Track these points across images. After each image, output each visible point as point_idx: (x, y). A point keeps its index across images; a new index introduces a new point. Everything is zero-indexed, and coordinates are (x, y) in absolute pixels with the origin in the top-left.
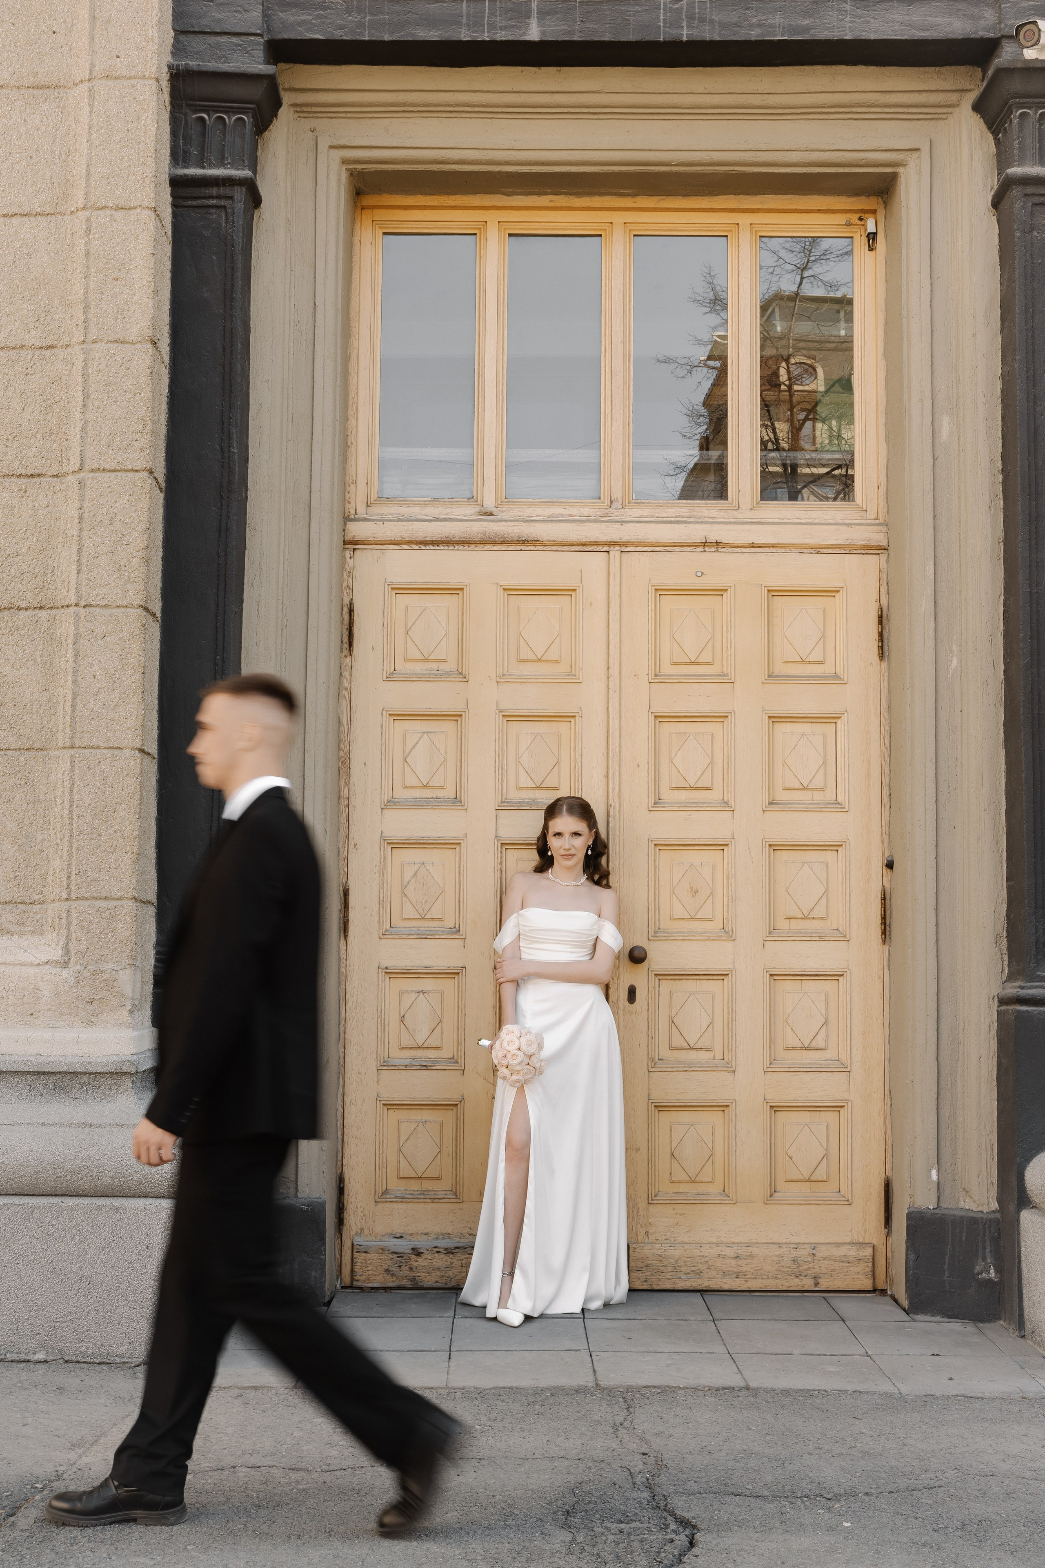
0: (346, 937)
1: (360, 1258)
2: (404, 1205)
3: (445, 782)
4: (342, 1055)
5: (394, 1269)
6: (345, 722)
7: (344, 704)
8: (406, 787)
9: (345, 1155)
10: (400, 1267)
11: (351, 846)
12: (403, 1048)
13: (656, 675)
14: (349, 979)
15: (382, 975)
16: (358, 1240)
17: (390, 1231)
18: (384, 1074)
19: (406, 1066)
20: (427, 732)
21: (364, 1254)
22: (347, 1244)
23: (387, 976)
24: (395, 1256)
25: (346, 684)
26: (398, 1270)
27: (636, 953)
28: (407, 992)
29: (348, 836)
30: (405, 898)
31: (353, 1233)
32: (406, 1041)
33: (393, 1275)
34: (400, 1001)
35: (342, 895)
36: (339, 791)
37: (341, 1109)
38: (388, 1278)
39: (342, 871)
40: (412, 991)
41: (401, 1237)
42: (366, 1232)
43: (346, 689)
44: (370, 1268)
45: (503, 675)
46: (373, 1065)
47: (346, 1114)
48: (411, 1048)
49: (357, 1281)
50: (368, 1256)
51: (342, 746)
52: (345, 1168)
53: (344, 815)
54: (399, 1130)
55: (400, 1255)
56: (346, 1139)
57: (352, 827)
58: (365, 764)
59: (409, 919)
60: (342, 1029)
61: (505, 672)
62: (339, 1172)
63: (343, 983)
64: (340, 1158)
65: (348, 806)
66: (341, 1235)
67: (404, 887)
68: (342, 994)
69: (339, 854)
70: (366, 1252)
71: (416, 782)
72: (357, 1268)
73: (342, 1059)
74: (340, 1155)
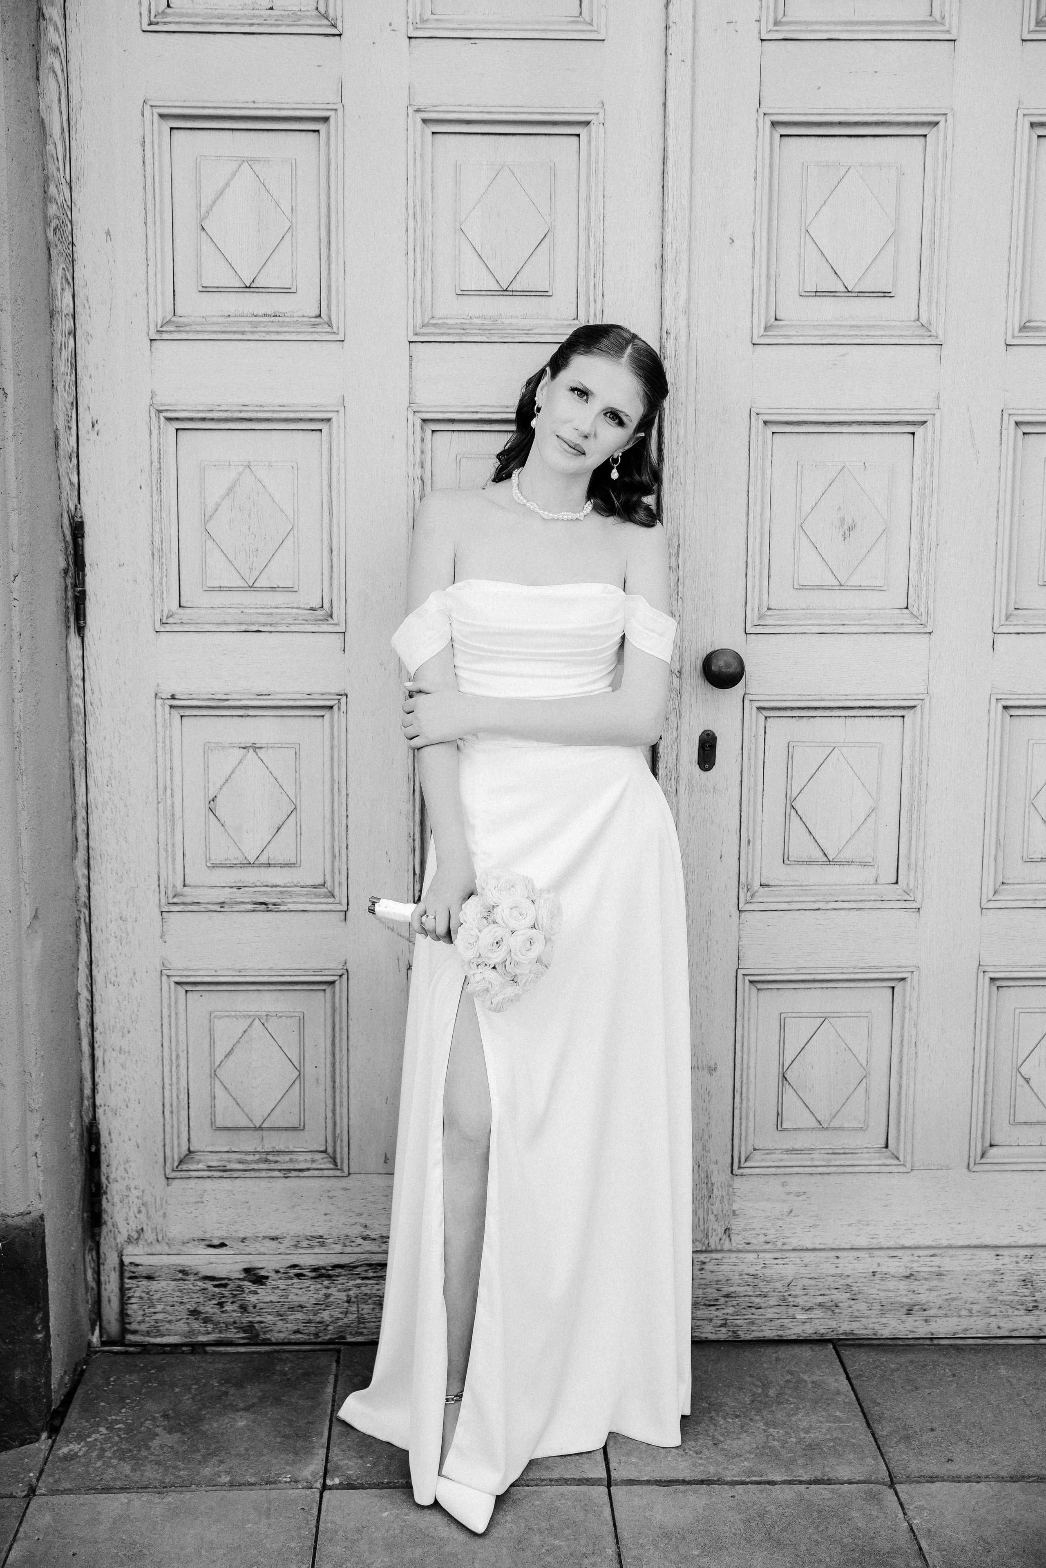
0: (81, 630)
1: (138, 1290)
2: (226, 1184)
3: (294, 278)
4: (83, 882)
5: (209, 1308)
6: (55, 128)
7: (51, 87)
8: (206, 290)
9: (100, 1087)
10: (221, 1305)
11: (85, 426)
12: (214, 866)
13: (776, 23)
14: (91, 720)
15: (163, 710)
16: (134, 1254)
17: (200, 1235)
18: (175, 920)
19: (222, 904)
20: (250, 161)
21: (145, 1282)
22: (111, 1260)
23: (176, 714)
24: (209, 1285)
25: (53, 36)
26: (217, 1310)
27: (719, 665)
28: (221, 747)
29: (76, 404)
30: (210, 543)
31: (121, 1239)
32: (222, 851)
33: (206, 1320)
34: (206, 768)
35: (69, 538)
36: (51, 296)
37: (85, 994)
38: (196, 1325)
39: (65, 482)
40: (232, 746)
41: (223, 1245)
42: (149, 1235)
43: (56, 50)
44: (159, 1308)
45: (423, 21)
46: (151, 905)
47: (96, 1004)
48: (232, 866)
49: (134, 1332)
50: (154, 1285)
51: (53, 190)
52: (100, 1112)
53: (66, 354)
54: (211, 1031)
55: (220, 1282)
56: (98, 1053)
57: (85, 383)
58: (108, 233)
59: (221, 589)
60: (81, 827)
61: (427, 15)
62: (87, 1120)
63: (79, 729)
64: (87, 1092)
65: (73, 333)
66: (98, 1244)
67: (207, 519)
68: (78, 753)
69: (57, 445)
70: (149, 1278)
71: (228, 280)
72: (133, 1308)
73: (83, 892)
74: (88, 1085)
